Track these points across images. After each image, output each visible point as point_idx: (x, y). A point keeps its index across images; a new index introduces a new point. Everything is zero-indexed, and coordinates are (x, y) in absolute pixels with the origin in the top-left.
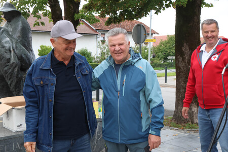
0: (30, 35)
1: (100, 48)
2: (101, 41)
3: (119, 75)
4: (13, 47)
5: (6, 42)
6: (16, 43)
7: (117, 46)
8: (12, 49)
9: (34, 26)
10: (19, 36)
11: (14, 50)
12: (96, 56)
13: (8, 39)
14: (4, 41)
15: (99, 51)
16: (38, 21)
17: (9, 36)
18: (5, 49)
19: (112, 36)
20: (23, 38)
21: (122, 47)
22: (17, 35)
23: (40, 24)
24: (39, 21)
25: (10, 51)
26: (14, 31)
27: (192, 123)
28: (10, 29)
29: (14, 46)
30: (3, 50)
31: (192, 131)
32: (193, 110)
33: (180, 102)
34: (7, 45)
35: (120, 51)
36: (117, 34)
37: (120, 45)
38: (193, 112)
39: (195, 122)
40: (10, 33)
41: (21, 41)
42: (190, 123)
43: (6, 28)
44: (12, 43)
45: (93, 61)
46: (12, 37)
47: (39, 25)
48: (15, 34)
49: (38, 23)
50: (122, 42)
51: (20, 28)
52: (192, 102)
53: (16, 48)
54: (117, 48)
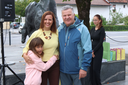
1: (112, 15)
2: (113, 10)
3: (67, 34)
7: (67, 16)
9: (63, 1)
10: (48, 9)
12: (108, 21)
13: (41, 11)
14: (38, 12)
18: (39, 17)
19: (64, 10)
21: (70, 17)
28: (43, 4)
30: (37, 17)
34: (40, 15)
35: (69, 19)
36: (67, 9)
37: (69, 15)
40: (43, 7)
43: (40, 4)
44: (43, 13)
45: (107, 24)
46: (43, 10)
48: (45, 7)
50: (70, 14)
51: (48, 3)
54: (67, 17)
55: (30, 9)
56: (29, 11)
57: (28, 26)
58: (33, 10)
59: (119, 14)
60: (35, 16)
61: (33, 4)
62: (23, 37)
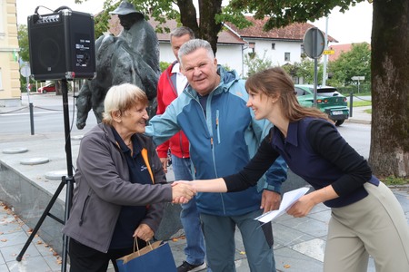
0: (157, 47)
1: (248, 64)
2: (250, 54)
4: (134, 66)
5: (124, 59)
6: (139, 59)
7: (196, 69)
8: (133, 69)
11: (136, 70)
13: (127, 54)
14: (121, 58)
15: (247, 70)
16: (161, 26)
17: (128, 49)
18: (124, 69)
20: (148, 52)
22: (139, 48)
23: (164, 30)
24: (163, 26)
25: (131, 71)
26: (135, 42)
27: (396, 176)
28: (129, 40)
29: (137, 64)
30: (120, 69)
31: (396, 187)
32: (397, 157)
33: (378, 145)
34: (126, 64)
36: (193, 49)
37: (200, 66)
38: (397, 160)
39: (400, 175)
40: (130, 46)
41: (145, 56)
42: (393, 176)
43: (124, 38)
44: (133, 59)
46: (132, 52)
47: (162, 32)
48: (136, 46)
49: (161, 29)
51: (143, 38)
52: (396, 146)
53: (140, 67)
54: (197, 72)
55: (102, 51)
56: (99, 56)
57: (95, 90)
58: (108, 54)
59: (264, 62)
60: (114, 66)
61: (109, 39)
62: (80, 114)
